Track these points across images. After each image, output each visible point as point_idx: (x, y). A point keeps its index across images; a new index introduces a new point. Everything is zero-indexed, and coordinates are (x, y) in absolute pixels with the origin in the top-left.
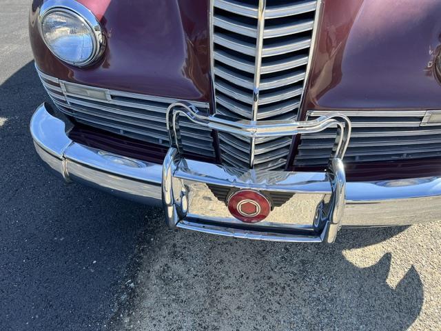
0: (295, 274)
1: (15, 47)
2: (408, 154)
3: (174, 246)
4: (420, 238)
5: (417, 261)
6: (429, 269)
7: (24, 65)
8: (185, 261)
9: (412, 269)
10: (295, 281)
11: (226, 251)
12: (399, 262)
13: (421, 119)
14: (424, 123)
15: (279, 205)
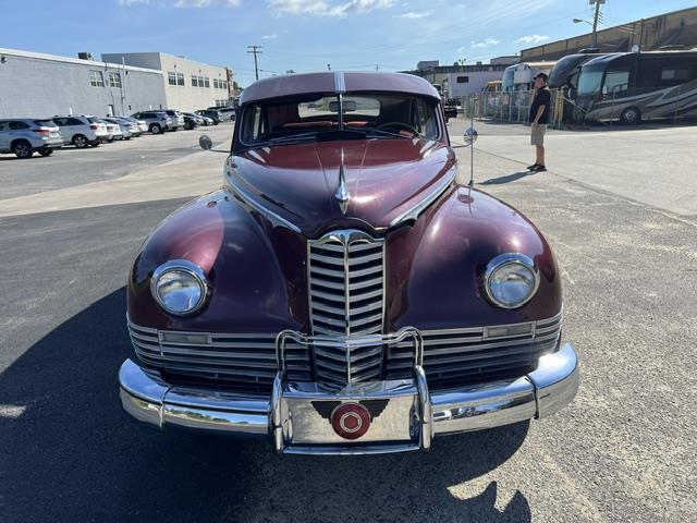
0: (404, 509)
1: (23, 321)
2: (483, 368)
3: (271, 501)
4: (523, 463)
5: (522, 482)
6: (534, 488)
7: (39, 338)
8: (285, 512)
9: (518, 492)
10: (404, 515)
11: (329, 498)
12: (504, 485)
13: (481, 334)
14: (485, 337)
15: (378, 415)
